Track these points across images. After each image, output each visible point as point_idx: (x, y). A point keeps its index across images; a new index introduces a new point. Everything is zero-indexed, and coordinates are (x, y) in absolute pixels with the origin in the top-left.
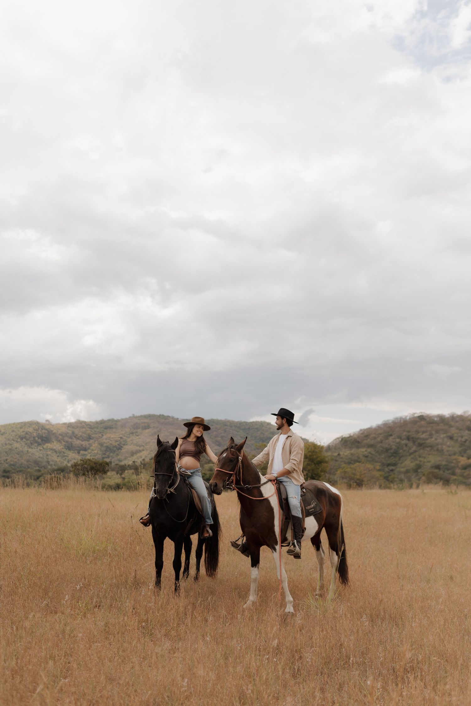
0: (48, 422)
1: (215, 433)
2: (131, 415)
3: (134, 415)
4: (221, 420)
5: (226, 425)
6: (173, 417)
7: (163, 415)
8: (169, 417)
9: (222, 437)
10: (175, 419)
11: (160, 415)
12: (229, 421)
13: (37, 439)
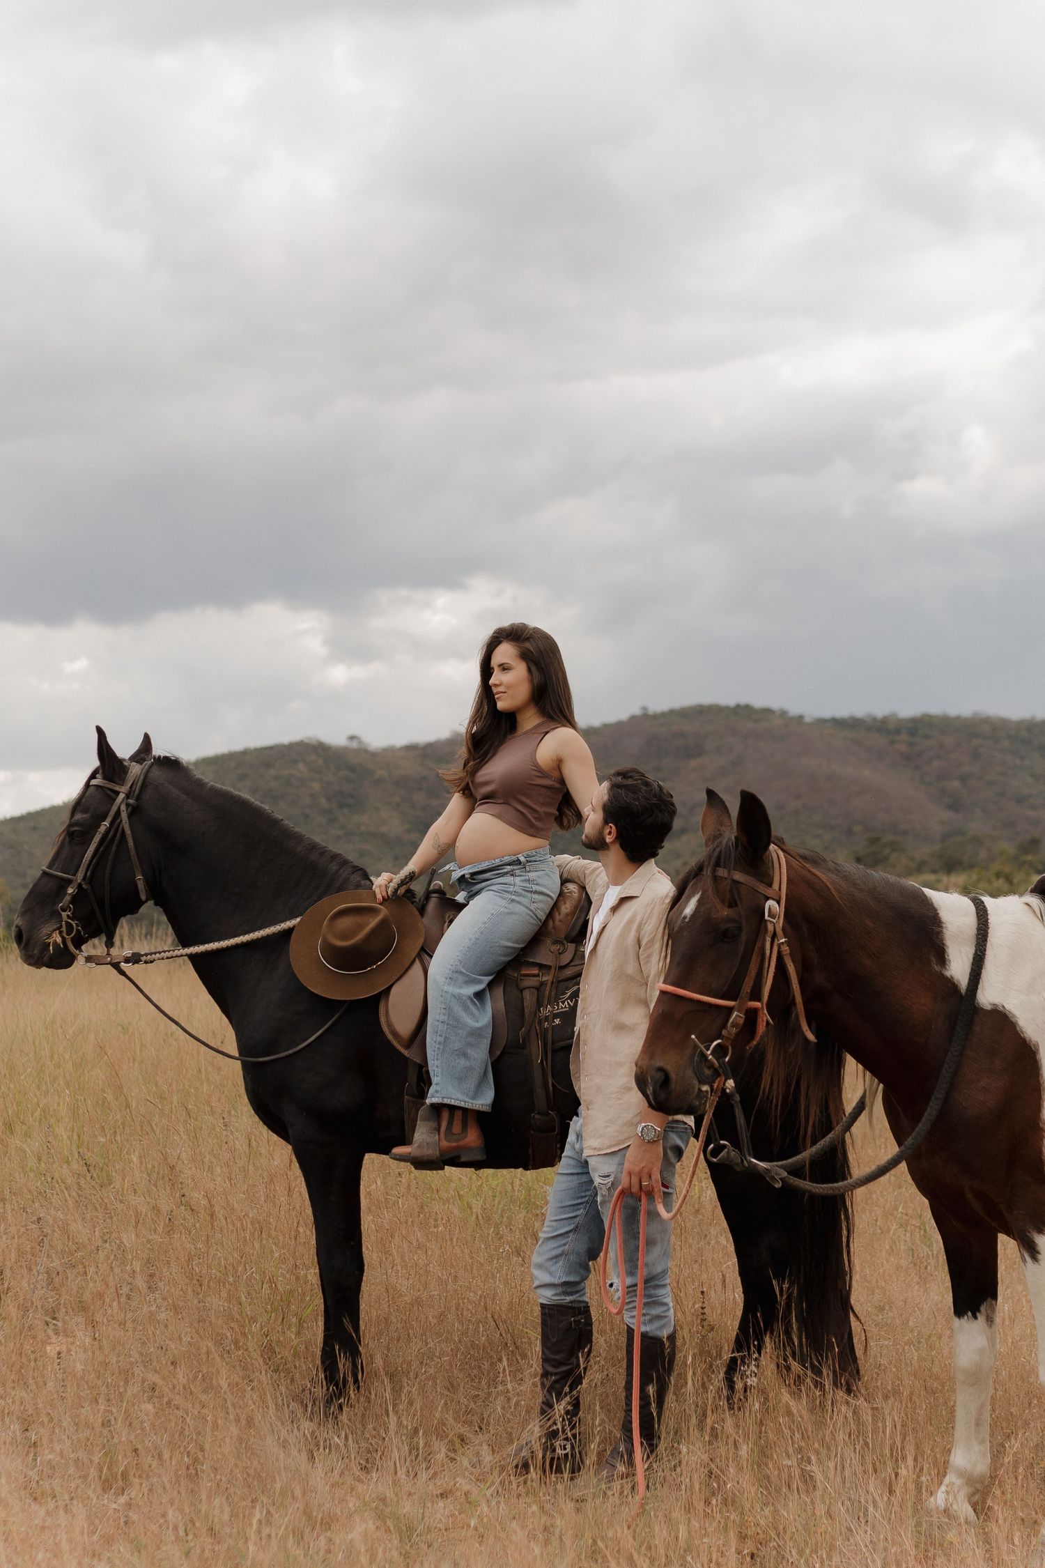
0: (354, 745)
1: (936, 764)
2: (636, 711)
3: (645, 708)
4: (958, 718)
5: (976, 736)
6: (783, 713)
7: (747, 707)
8: (767, 711)
9: (963, 779)
10: (793, 718)
11: (738, 706)
12: (986, 721)
13: (323, 800)
